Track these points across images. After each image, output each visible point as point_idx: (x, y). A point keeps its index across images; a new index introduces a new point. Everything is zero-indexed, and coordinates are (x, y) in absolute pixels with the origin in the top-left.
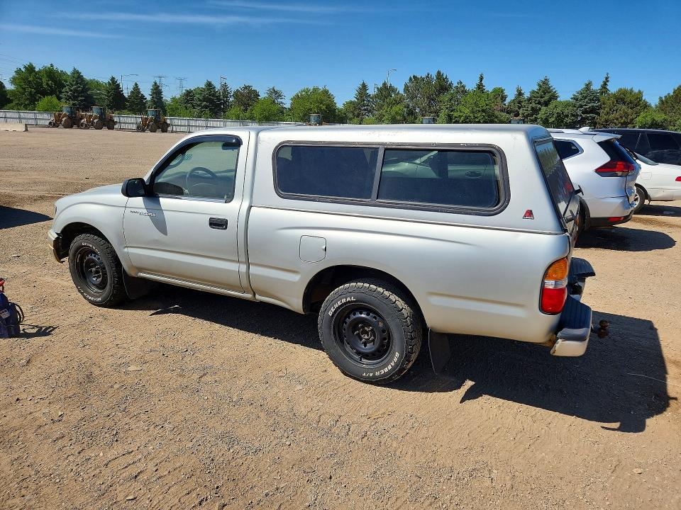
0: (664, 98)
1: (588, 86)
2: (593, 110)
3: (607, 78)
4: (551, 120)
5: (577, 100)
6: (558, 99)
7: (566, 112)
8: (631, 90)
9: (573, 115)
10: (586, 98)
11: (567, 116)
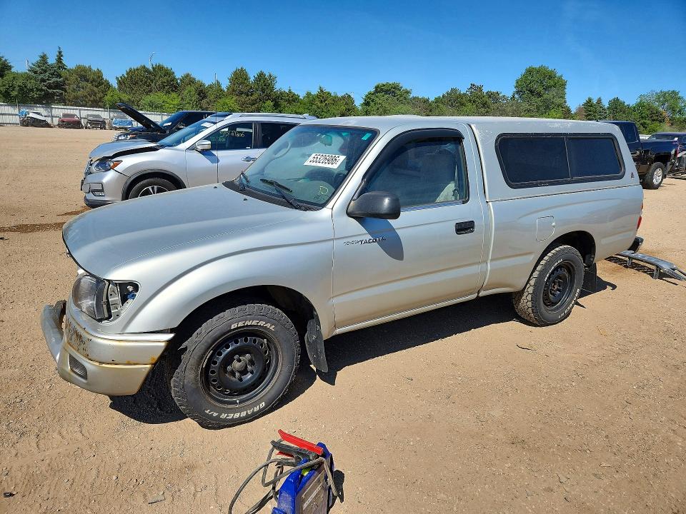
0: (120, 79)
1: (44, 58)
2: (57, 86)
3: (60, 53)
4: (14, 93)
5: (35, 72)
6: (13, 70)
7: (29, 86)
8: (90, 67)
9: (38, 90)
10: (45, 71)
11: (32, 90)
